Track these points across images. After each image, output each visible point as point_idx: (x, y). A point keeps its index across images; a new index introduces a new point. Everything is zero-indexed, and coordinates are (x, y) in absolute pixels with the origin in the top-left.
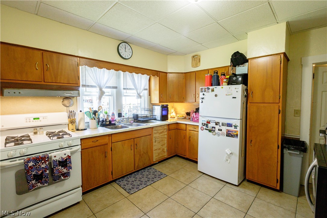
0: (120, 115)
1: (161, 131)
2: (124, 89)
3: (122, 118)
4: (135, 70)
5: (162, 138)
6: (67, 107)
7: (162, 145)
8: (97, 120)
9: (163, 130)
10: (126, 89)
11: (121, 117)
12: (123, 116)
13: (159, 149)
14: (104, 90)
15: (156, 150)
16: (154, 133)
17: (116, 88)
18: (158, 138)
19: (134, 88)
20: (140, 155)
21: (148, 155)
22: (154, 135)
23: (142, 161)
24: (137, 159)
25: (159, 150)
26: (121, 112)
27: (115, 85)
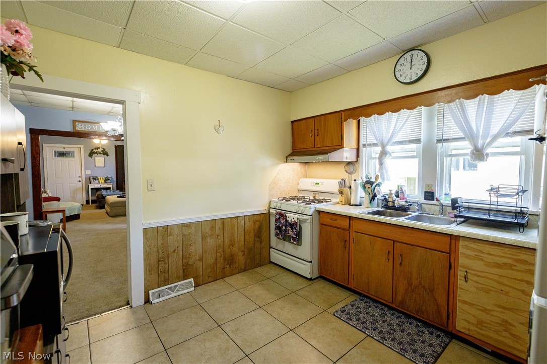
0: (430, 195)
1: (501, 261)
2: (439, 141)
3: (435, 202)
5: (499, 283)
6: (349, 173)
7: (499, 306)
9: (510, 261)
10: (441, 140)
11: (433, 200)
12: (437, 200)
13: (485, 310)
14: (389, 148)
15: (471, 305)
16: (461, 253)
17: (418, 141)
18: (478, 276)
19: (463, 136)
20: (410, 284)
21: (435, 299)
22: (462, 260)
23: (415, 300)
24: (401, 288)
25: (479, 310)
26: (432, 190)
27: (415, 137)
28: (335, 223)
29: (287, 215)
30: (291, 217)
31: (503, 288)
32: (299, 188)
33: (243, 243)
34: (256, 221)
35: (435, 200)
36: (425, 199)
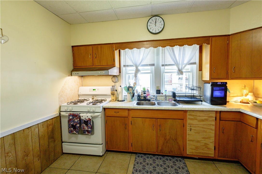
0: (158, 92)
1: (203, 118)
2: (163, 65)
3: (161, 95)
4: (170, 43)
5: (203, 128)
6: (114, 82)
7: (203, 138)
8: (132, 94)
9: (207, 118)
10: (164, 65)
11: (160, 94)
12: (162, 94)
13: (198, 142)
14: (140, 68)
15: (193, 141)
16: (189, 118)
17: (153, 65)
18: (196, 127)
19: (174, 64)
20: (165, 139)
21: (177, 143)
22: (189, 121)
23: (168, 147)
24: (161, 143)
25: (196, 142)
26: (159, 89)
27: (152, 63)
28: (118, 115)
29: (81, 115)
30: (84, 116)
31: (204, 130)
32: (79, 93)
33: (38, 149)
34: (50, 125)
35: (161, 93)
36: (157, 94)
